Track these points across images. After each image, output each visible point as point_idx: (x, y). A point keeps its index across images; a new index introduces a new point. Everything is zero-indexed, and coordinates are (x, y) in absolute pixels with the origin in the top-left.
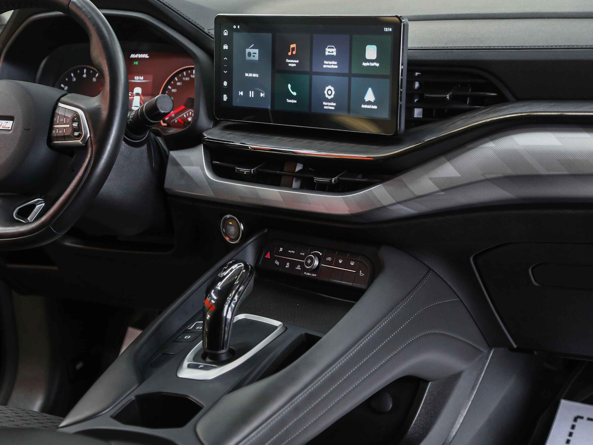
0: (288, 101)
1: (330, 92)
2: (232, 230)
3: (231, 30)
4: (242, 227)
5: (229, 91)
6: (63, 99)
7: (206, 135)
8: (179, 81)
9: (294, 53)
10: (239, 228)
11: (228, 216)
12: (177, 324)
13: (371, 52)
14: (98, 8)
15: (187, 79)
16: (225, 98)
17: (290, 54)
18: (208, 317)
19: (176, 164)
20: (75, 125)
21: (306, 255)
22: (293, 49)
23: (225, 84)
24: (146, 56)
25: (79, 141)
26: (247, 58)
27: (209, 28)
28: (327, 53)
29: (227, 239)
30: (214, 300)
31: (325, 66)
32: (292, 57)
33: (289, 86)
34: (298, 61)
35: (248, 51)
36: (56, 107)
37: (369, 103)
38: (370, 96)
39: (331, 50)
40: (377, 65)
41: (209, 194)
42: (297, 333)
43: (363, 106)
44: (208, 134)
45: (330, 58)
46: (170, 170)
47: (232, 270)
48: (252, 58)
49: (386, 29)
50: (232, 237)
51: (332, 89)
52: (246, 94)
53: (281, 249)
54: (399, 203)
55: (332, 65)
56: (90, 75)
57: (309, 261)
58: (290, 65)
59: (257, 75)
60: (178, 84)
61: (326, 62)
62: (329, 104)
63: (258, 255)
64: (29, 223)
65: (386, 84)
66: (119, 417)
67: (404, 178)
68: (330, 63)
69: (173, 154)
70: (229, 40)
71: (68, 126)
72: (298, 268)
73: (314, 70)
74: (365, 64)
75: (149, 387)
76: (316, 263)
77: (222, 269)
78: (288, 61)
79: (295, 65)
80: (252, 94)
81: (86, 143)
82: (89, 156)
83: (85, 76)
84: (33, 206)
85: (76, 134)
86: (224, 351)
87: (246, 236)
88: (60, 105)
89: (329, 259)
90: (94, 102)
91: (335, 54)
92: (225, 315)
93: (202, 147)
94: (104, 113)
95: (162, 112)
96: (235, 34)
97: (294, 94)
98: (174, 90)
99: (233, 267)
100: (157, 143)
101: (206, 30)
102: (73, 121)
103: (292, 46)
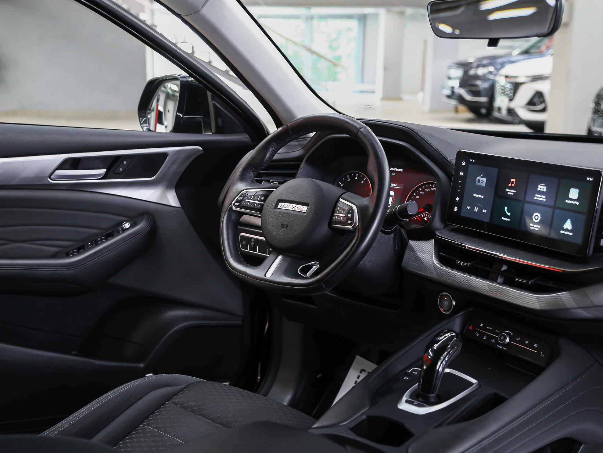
0: (503, 218)
1: (536, 217)
2: (446, 303)
3: (468, 163)
4: (454, 303)
5: (459, 204)
6: (343, 196)
7: (438, 234)
8: (422, 191)
9: (513, 185)
10: (452, 303)
11: (445, 294)
12: (400, 367)
13: (574, 193)
14: (376, 136)
15: (428, 190)
16: (456, 209)
17: (510, 185)
18: (425, 367)
19: (413, 250)
20: (349, 215)
21: (501, 332)
22: (513, 182)
23: (457, 199)
24: (401, 170)
25: (350, 227)
26: (477, 183)
27: (452, 157)
28: (539, 189)
29: (442, 310)
30: (430, 356)
31: (535, 198)
32: (511, 188)
33: (506, 208)
34: (515, 191)
35: (478, 178)
36: (338, 201)
37: (567, 230)
38: (568, 225)
39: (542, 187)
40: (577, 203)
41: (434, 276)
42: (489, 391)
43: (561, 232)
44: (440, 233)
45: (541, 193)
46: (407, 254)
47: (446, 337)
48: (480, 184)
49: (588, 179)
50: (445, 309)
51: (539, 215)
52: (472, 209)
53: (482, 325)
54: (580, 308)
55: (542, 198)
56: (360, 178)
57: (502, 338)
58: (508, 193)
59: (482, 197)
60: (421, 193)
61: (536, 195)
62: (535, 226)
63: (464, 325)
64: (307, 278)
65: (583, 218)
66: (354, 429)
67: (588, 290)
68: (540, 196)
69: (411, 242)
70: (465, 169)
71: (345, 215)
72: (493, 341)
73: (527, 199)
74: (567, 201)
75: (379, 411)
76: (508, 340)
77: (439, 335)
78: (507, 190)
79: (512, 194)
80: (476, 209)
81: (355, 229)
82: (356, 238)
83: (356, 178)
84: (311, 266)
85: (349, 222)
86: (433, 395)
87: (456, 310)
88: (341, 200)
89: (518, 339)
90: (365, 201)
91: (545, 190)
92: (438, 368)
93: (432, 241)
94: (371, 210)
95: (410, 213)
96: (471, 166)
97: (509, 214)
98: (417, 197)
99: (447, 335)
100: (400, 232)
101: (449, 160)
102: (349, 213)
103: (512, 180)
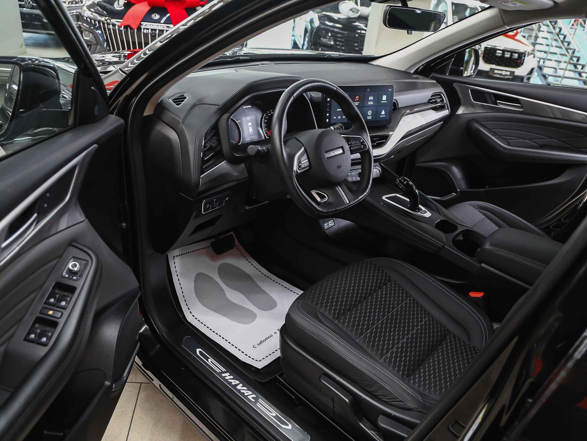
1: (370, 113)
9: (358, 100)
17: (356, 100)
22: (357, 98)
28: (370, 99)
31: (368, 104)
34: (359, 103)
39: (371, 98)
40: (386, 102)
43: (381, 116)
45: (371, 101)
49: (389, 90)
51: (371, 111)
55: (371, 103)
61: (369, 102)
62: (369, 117)
68: (371, 102)
74: (382, 102)
79: (358, 104)
103: (357, 97)
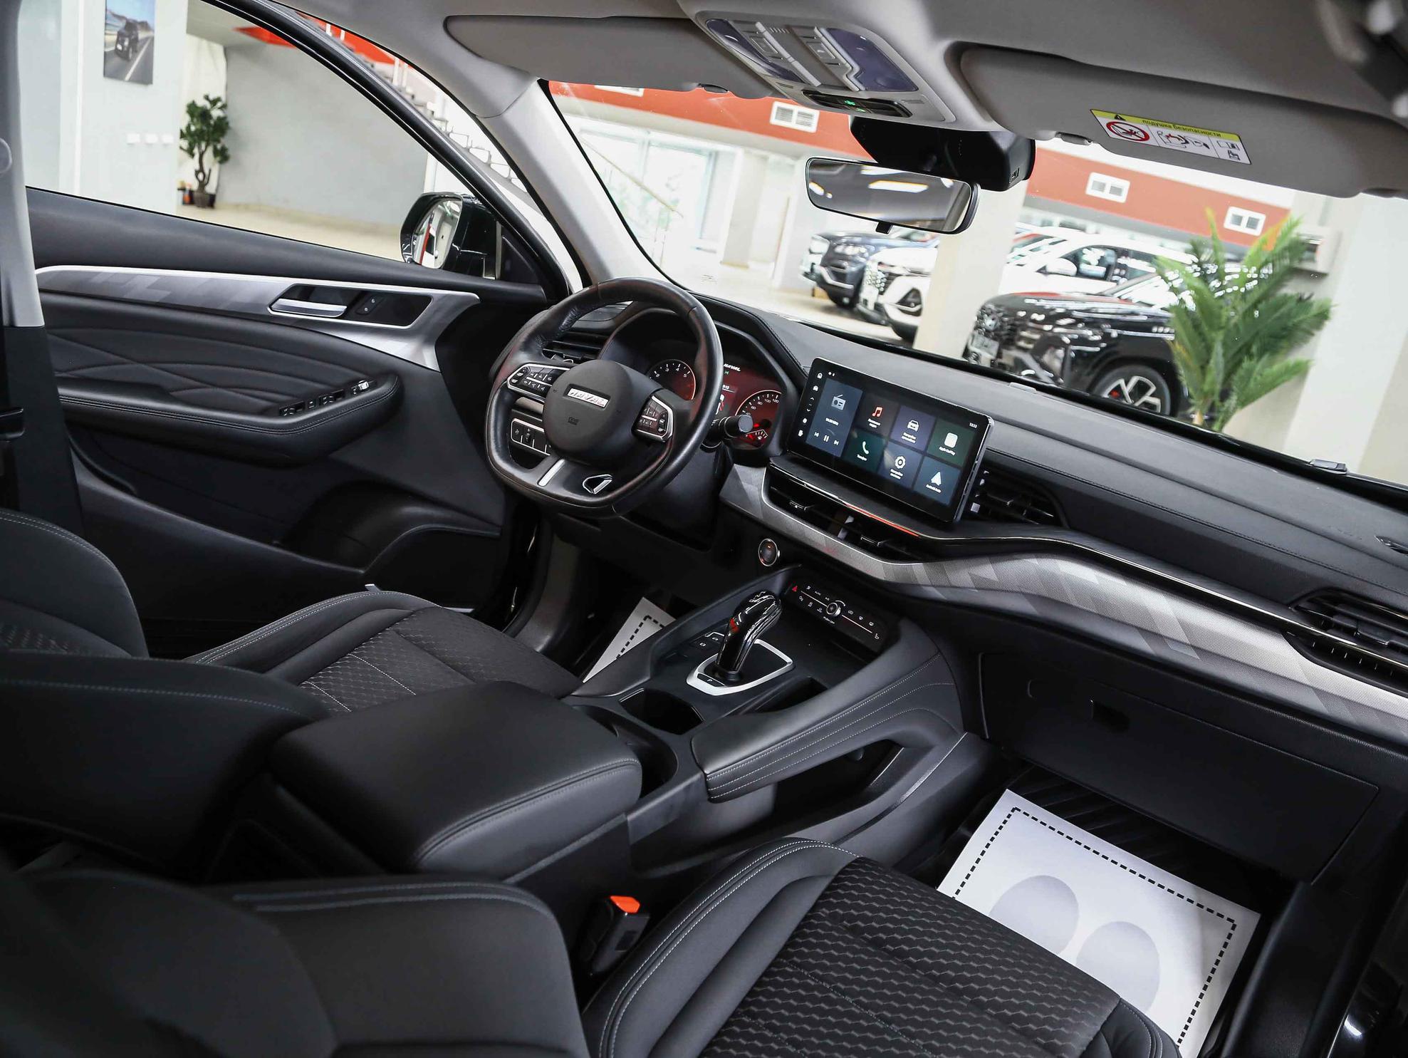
0: (859, 456)
2: (768, 552)
3: (826, 375)
4: (779, 554)
5: (806, 428)
6: (657, 393)
7: (772, 462)
8: (760, 401)
10: (776, 554)
11: (769, 540)
12: (697, 628)
13: (951, 440)
14: (713, 319)
15: (768, 401)
16: (801, 433)
18: (730, 635)
19: (736, 477)
20: (662, 421)
21: (830, 601)
23: (805, 421)
24: (738, 369)
25: (661, 437)
26: (833, 405)
27: (806, 365)
29: (762, 561)
30: (739, 622)
32: (875, 419)
33: (864, 443)
35: (835, 398)
36: (649, 399)
37: (934, 485)
38: (937, 479)
41: (759, 515)
42: (805, 675)
44: (774, 461)
46: (729, 480)
47: (763, 599)
48: (837, 406)
50: (765, 559)
52: (821, 437)
53: (809, 588)
54: (933, 586)
56: (683, 371)
57: (832, 608)
58: (870, 424)
59: (837, 424)
60: (759, 403)
63: (787, 584)
64: (592, 495)
65: (956, 474)
66: (624, 705)
67: (946, 565)
69: (736, 467)
70: (821, 384)
71: (656, 420)
72: (820, 610)
73: (893, 437)
75: (662, 685)
76: (838, 612)
77: (752, 596)
78: (870, 420)
80: (826, 438)
81: (667, 441)
82: (665, 453)
83: (678, 370)
84: (601, 480)
85: (660, 430)
86: (733, 672)
87: (781, 563)
88: (654, 398)
89: (851, 612)
90: (685, 405)
91: (916, 429)
92: (746, 639)
93: (765, 470)
94: (692, 418)
95: (742, 430)
96: (829, 381)
97: (867, 452)
98: (753, 408)
99: (764, 597)
100: (725, 451)
101: (802, 367)
102: (661, 417)
